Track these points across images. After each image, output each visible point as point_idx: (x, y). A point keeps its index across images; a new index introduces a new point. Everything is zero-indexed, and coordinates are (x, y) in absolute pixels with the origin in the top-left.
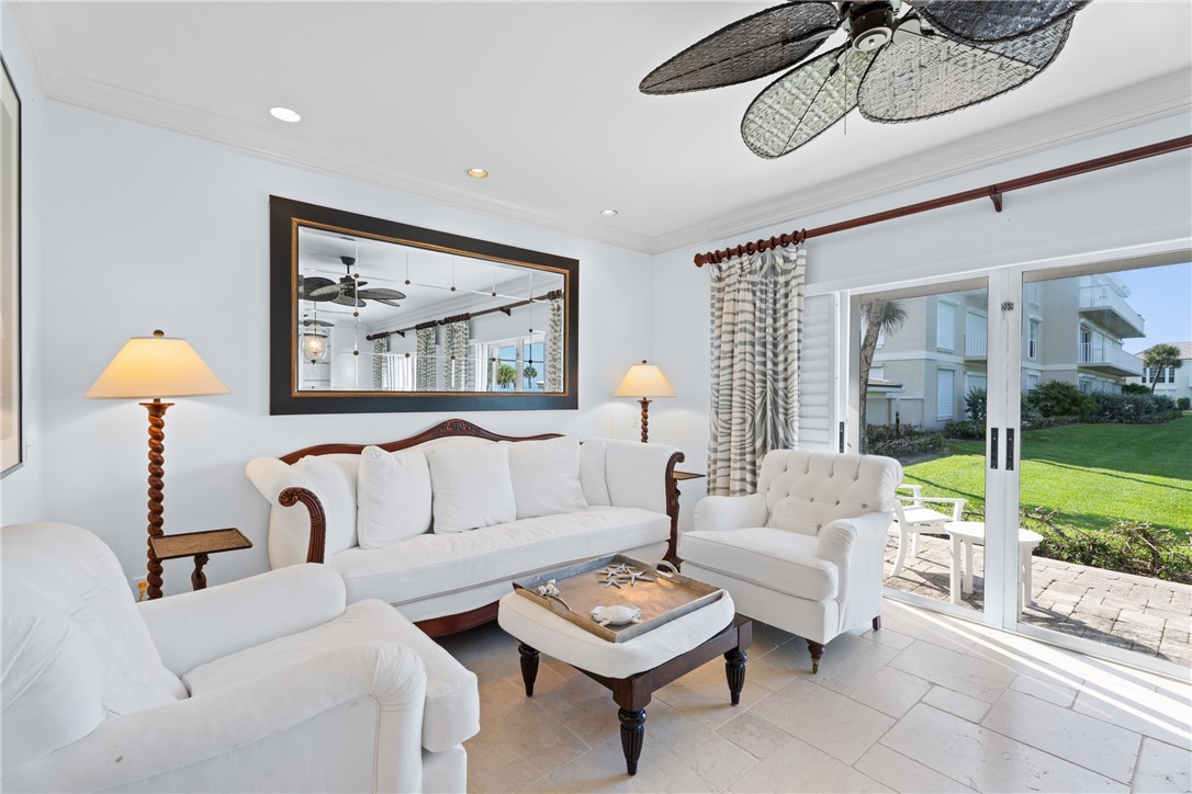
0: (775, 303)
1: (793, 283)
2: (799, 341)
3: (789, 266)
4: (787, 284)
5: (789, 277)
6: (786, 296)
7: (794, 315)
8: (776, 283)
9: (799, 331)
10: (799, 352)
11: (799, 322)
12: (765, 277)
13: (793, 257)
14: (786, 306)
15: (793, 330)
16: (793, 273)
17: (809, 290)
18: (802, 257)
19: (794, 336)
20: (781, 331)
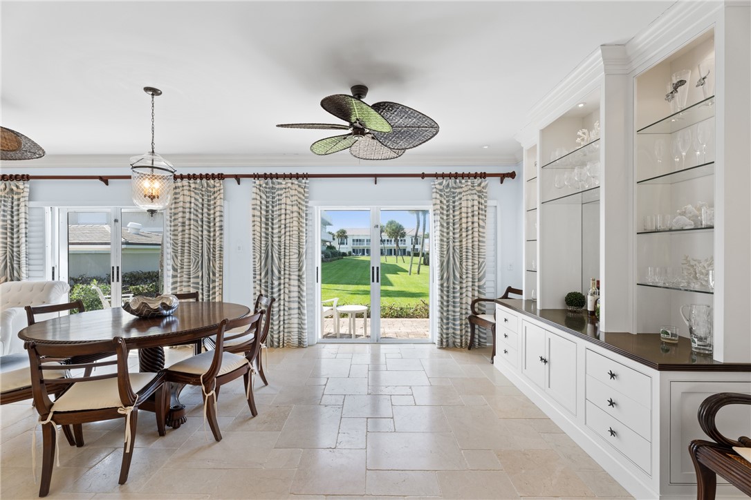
0: (12, 208)
1: (22, 200)
2: (26, 228)
3: (19, 191)
4: (19, 199)
5: (20, 196)
6: (18, 205)
7: (22, 215)
8: (13, 198)
9: (26, 223)
10: (26, 233)
11: (26, 218)
12: (8, 194)
13: (21, 187)
14: (18, 210)
15: (22, 223)
16: (22, 195)
17: (32, 204)
18: (27, 187)
19: (23, 226)
20: (15, 223)
